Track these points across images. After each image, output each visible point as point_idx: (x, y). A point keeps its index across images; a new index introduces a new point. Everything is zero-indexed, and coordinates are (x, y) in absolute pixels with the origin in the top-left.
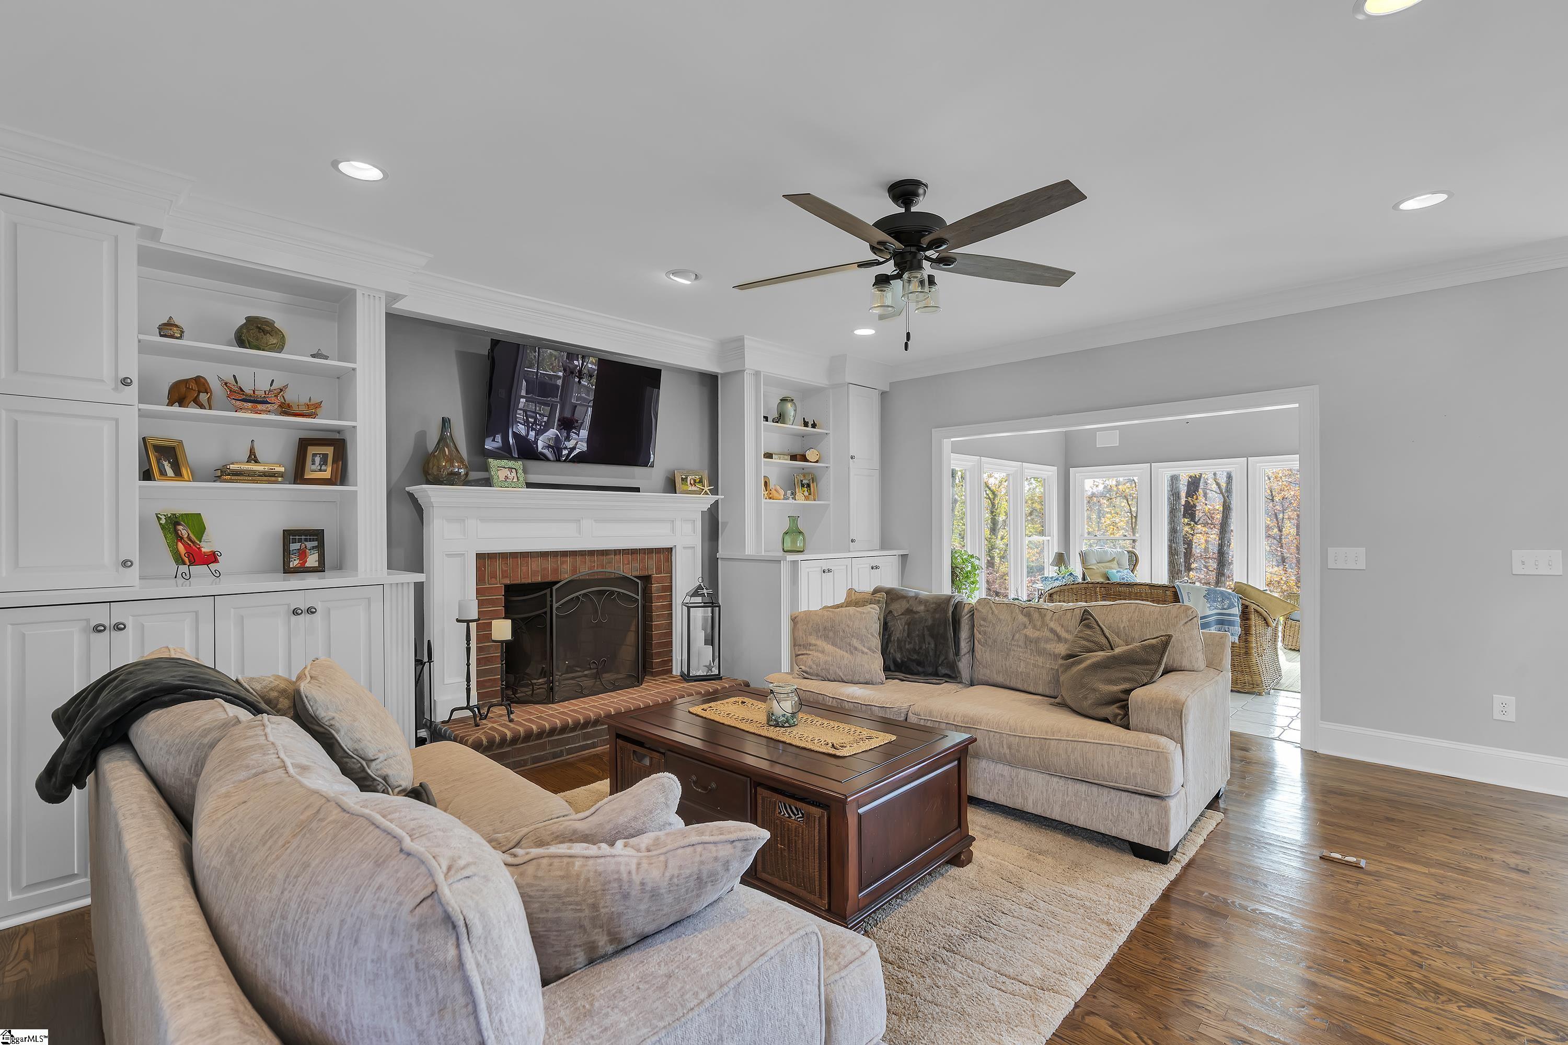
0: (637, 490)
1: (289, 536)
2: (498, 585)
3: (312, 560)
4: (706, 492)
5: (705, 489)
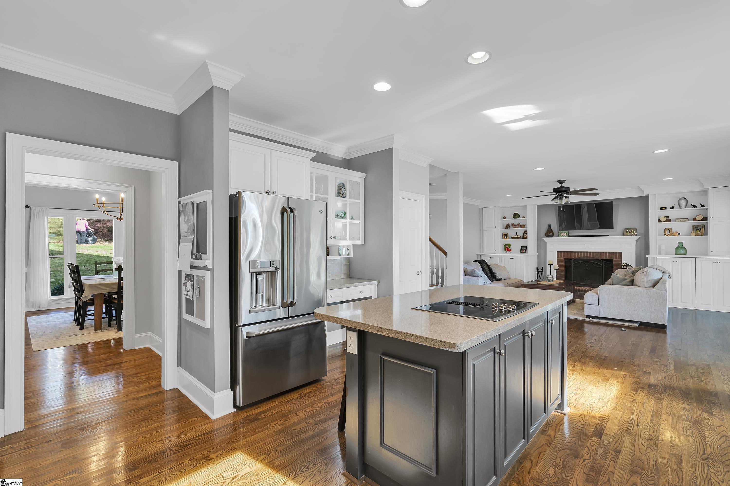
0: (608, 236)
1: (522, 247)
2: (563, 258)
3: (524, 251)
4: (634, 235)
5: (634, 234)
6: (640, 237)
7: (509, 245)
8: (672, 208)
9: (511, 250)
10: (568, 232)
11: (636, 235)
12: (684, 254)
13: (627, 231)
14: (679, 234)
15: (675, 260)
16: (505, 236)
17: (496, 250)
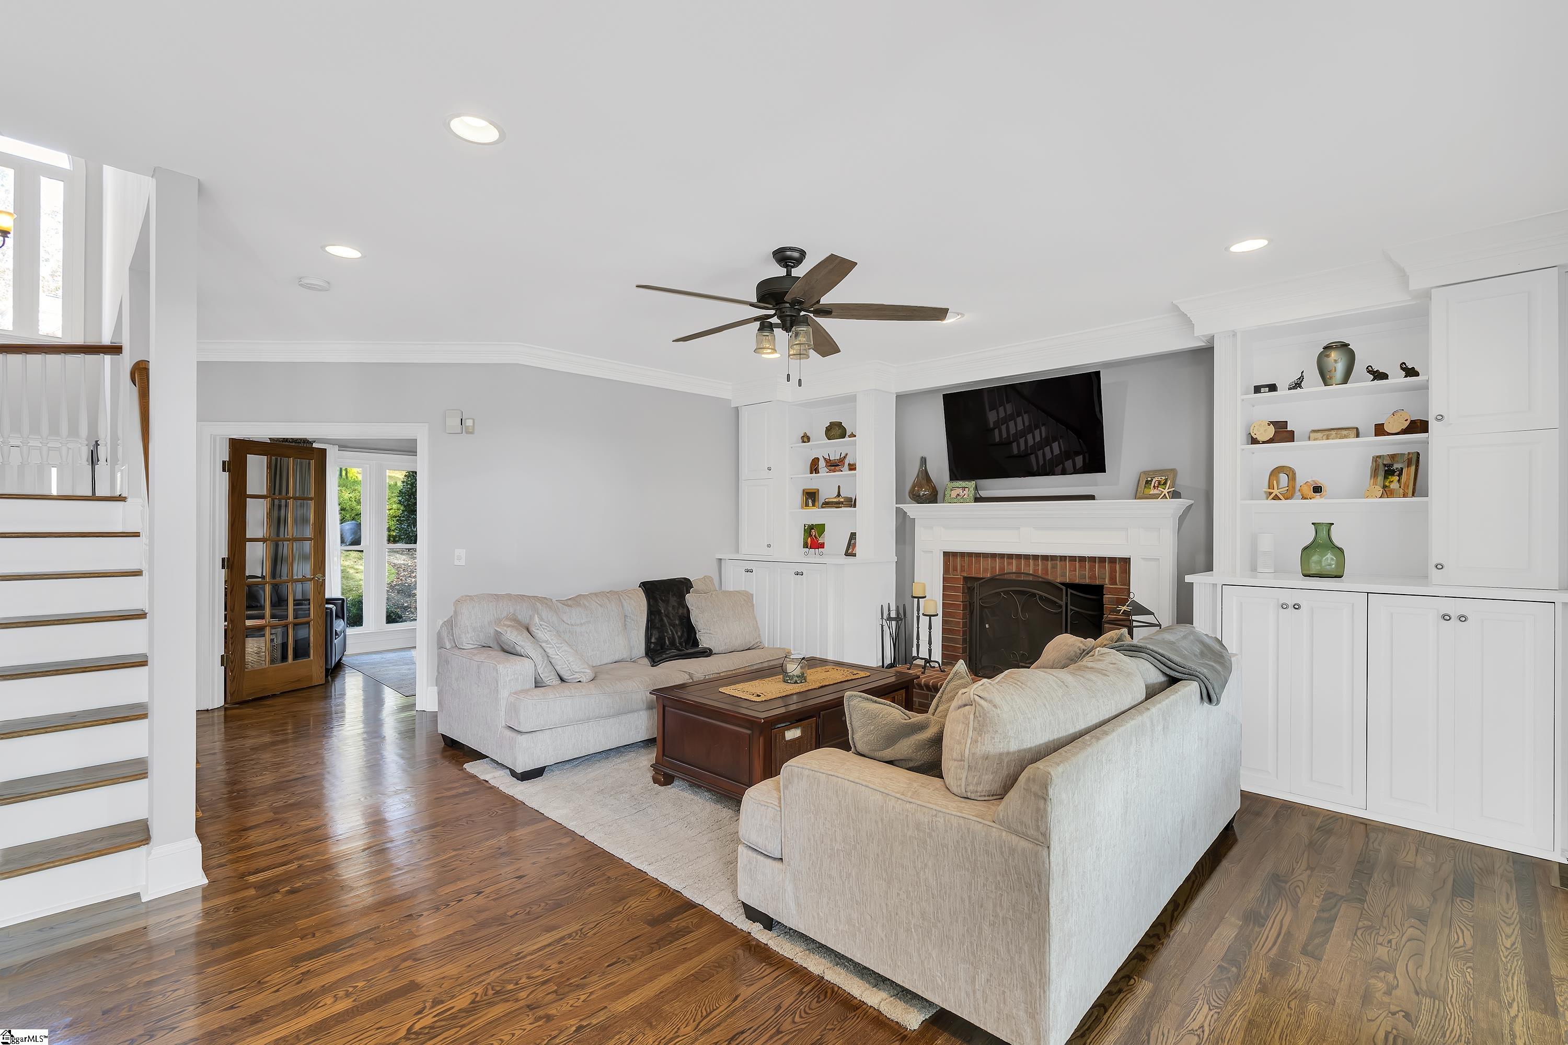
0: (1092, 497)
2: (960, 575)
4: (1165, 497)
5: (1166, 492)
6: (1192, 502)
7: (821, 528)
8: (1297, 385)
9: (822, 546)
10: (974, 486)
11: (1176, 495)
12: (1335, 574)
13: (1147, 482)
14: (1317, 489)
15: (1290, 598)
16: (811, 496)
17: (769, 546)
